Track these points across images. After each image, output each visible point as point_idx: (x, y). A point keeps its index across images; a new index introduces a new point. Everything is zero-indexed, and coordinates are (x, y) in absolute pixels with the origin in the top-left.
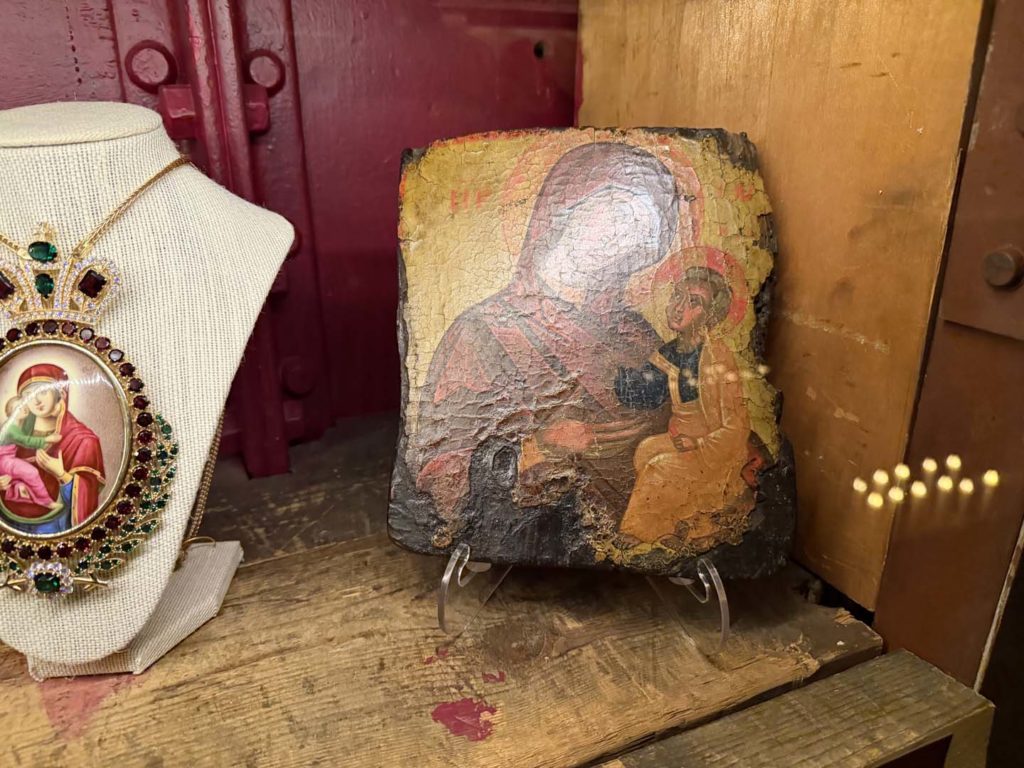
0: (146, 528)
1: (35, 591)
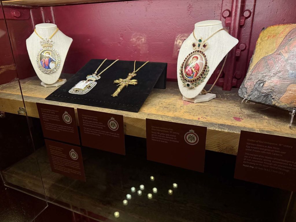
0: (202, 81)
1: (186, 86)
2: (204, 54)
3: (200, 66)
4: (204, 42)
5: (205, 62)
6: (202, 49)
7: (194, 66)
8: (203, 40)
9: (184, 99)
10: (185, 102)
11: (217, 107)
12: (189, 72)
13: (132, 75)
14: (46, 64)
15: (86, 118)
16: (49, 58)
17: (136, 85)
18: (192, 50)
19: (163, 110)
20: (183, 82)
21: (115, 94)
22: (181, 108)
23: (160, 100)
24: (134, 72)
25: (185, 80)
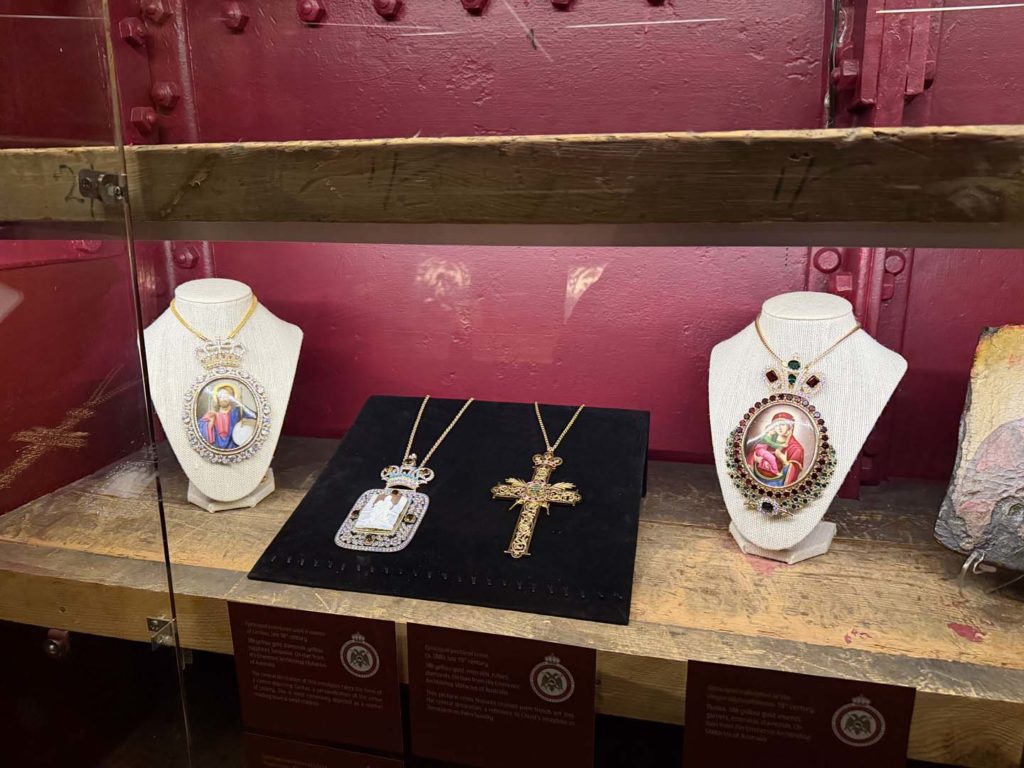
0: (815, 495)
1: (760, 509)
2: (812, 409)
3: (804, 447)
4: (808, 367)
5: (819, 435)
6: (802, 390)
7: (785, 445)
8: (802, 363)
9: (748, 550)
10: (755, 559)
11: (871, 579)
12: (766, 463)
13: (546, 462)
14: (221, 430)
15: (438, 657)
16: (230, 408)
17: (577, 503)
18: (766, 390)
19: (708, 608)
20: (746, 496)
21: (519, 546)
22: (759, 592)
23: (662, 552)
24: (550, 449)
25: (749, 487)
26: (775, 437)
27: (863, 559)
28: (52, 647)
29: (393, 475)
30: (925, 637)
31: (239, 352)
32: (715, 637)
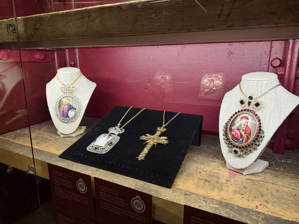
0: (254, 149)
2: (256, 115)
3: (251, 130)
4: (256, 99)
5: (258, 125)
6: (253, 108)
7: (244, 129)
8: (254, 97)
9: (229, 168)
10: (231, 171)
11: (276, 184)
12: (236, 135)
13: (161, 130)
14: (65, 112)
15: (104, 190)
16: (68, 105)
17: (166, 144)
18: (240, 107)
19: (204, 187)
20: (228, 147)
21: (141, 156)
22: (227, 183)
23: (196, 165)
24: (164, 126)
25: (230, 144)
26: (240, 125)
27: (277, 176)
28: (8, 171)
29: (112, 130)
30: (292, 211)
31: (74, 89)
32: (201, 198)
